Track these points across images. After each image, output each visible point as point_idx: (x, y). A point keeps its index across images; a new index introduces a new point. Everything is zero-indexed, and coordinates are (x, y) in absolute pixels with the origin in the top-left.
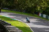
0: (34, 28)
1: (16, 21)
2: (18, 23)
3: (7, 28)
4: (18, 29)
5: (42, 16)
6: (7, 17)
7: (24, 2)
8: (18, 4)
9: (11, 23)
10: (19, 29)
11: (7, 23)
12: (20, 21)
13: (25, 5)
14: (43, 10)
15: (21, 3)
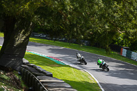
0: (108, 84)
1: (66, 66)
2: (71, 73)
3: (42, 82)
4: (69, 86)
5: (129, 56)
6: (43, 55)
7: (86, 21)
8: (71, 25)
9: (52, 72)
10: (72, 88)
11: (42, 72)
12: (74, 68)
13: (88, 29)
14: (131, 40)
15: (77, 22)
